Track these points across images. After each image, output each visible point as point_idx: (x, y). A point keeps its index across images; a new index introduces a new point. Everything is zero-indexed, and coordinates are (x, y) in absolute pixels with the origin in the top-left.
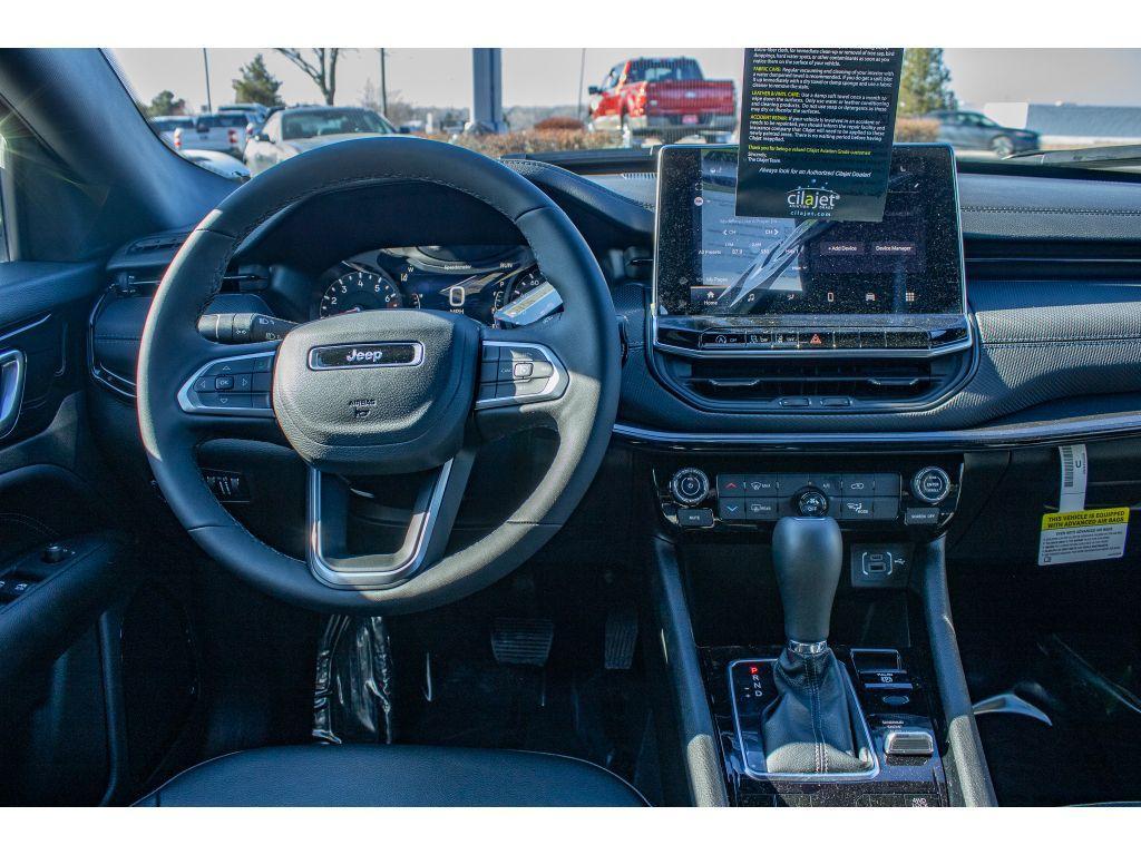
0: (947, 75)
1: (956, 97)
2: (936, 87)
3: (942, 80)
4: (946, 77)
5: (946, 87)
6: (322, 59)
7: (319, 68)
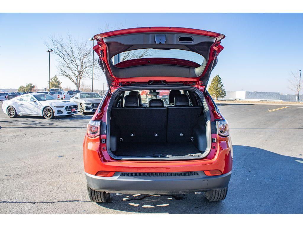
0: (223, 85)
1: (225, 90)
2: (220, 88)
3: (221, 86)
4: (222, 86)
5: (223, 88)
6: (77, 79)
7: (76, 81)
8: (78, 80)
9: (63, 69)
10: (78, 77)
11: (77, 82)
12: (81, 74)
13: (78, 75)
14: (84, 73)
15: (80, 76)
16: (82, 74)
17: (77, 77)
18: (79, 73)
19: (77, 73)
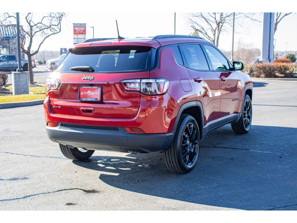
6: (214, 35)
7: (213, 38)
8: (216, 35)
9: (195, 19)
10: (217, 31)
11: (215, 39)
12: (220, 27)
13: (216, 28)
14: (224, 24)
15: (218, 30)
16: (222, 26)
17: (215, 31)
18: (218, 24)
19: (215, 26)
